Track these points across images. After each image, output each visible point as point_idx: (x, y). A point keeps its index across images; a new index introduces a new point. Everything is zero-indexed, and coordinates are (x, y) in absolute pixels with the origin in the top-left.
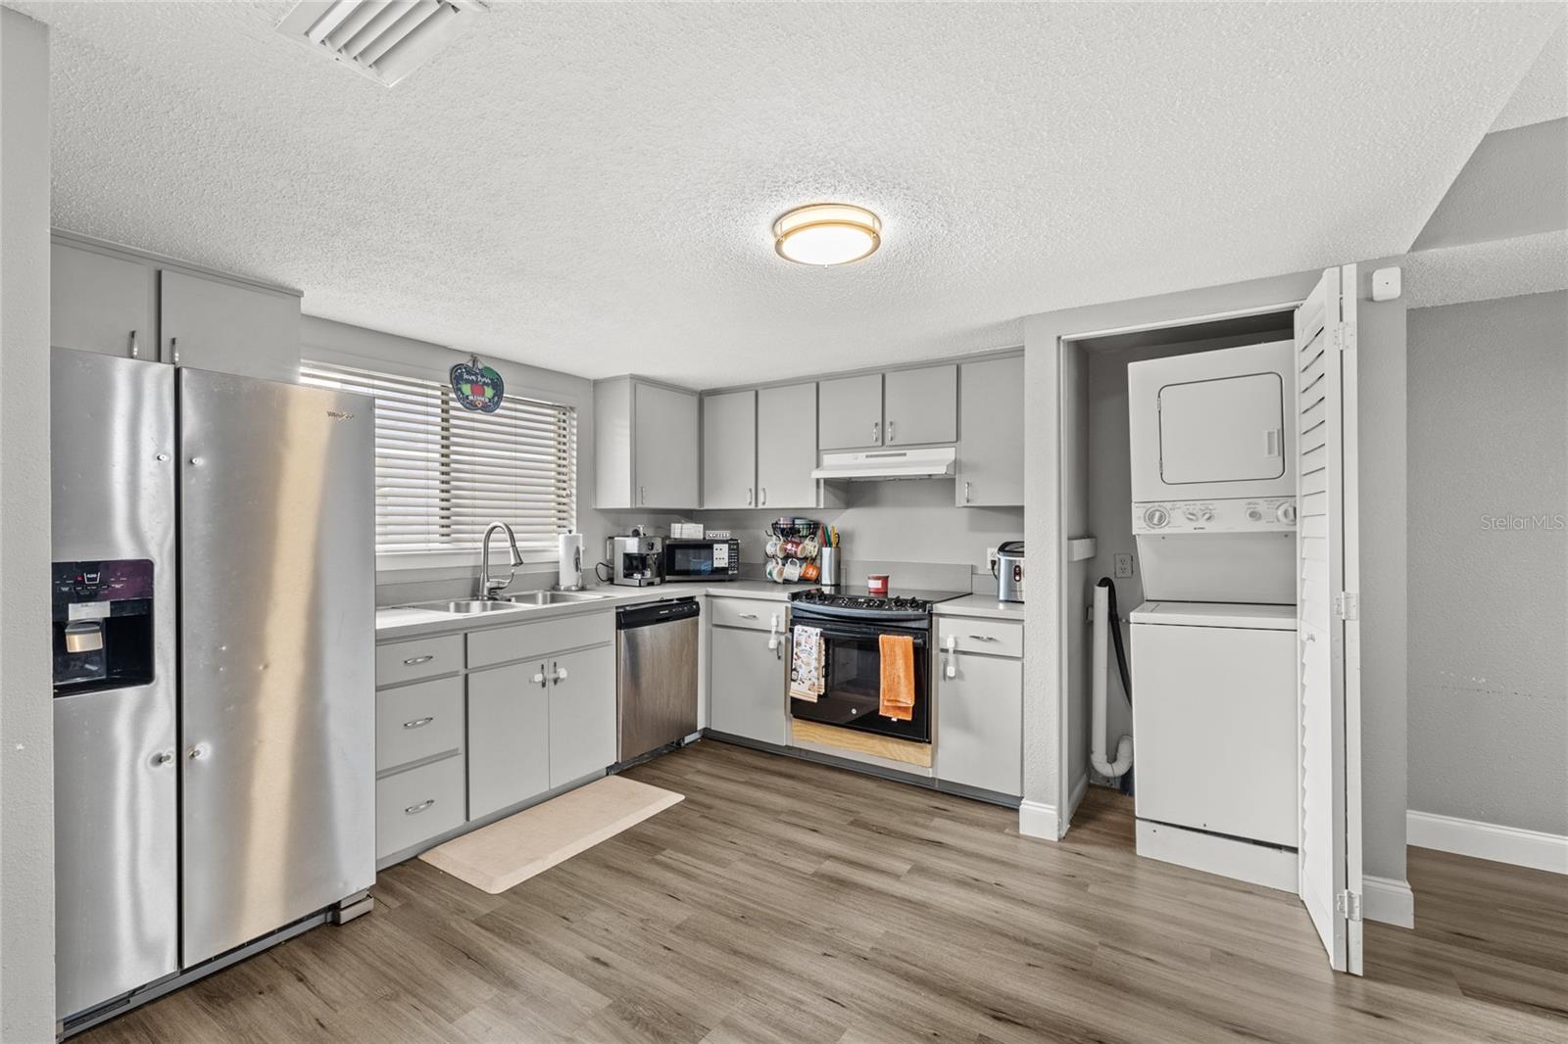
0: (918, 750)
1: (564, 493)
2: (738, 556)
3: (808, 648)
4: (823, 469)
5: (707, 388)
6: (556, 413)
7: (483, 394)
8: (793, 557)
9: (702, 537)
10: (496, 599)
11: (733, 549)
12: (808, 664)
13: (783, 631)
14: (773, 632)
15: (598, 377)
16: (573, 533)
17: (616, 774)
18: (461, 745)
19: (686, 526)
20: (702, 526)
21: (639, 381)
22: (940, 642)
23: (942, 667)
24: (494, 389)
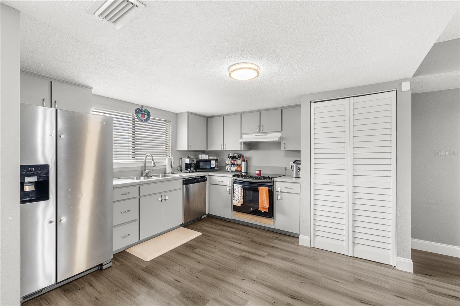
0: (270, 220)
1: (167, 146)
2: (218, 164)
3: (238, 191)
4: (243, 139)
5: (209, 115)
6: (165, 122)
7: (144, 117)
8: (234, 164)
9: (207, 159)
10: (148, 176)
11: (217, 162)
12: (238, 195)
13: (231, 186)
14: (228, 186)
15: (177, 112)
16: (170, 157)
17: (183, 227)
18: (138, 218)
19: (203, 155)
20: (207, 155)
21: (189, 113)
22: (276, 189)
23: (277, 196)
24: (147, 116)
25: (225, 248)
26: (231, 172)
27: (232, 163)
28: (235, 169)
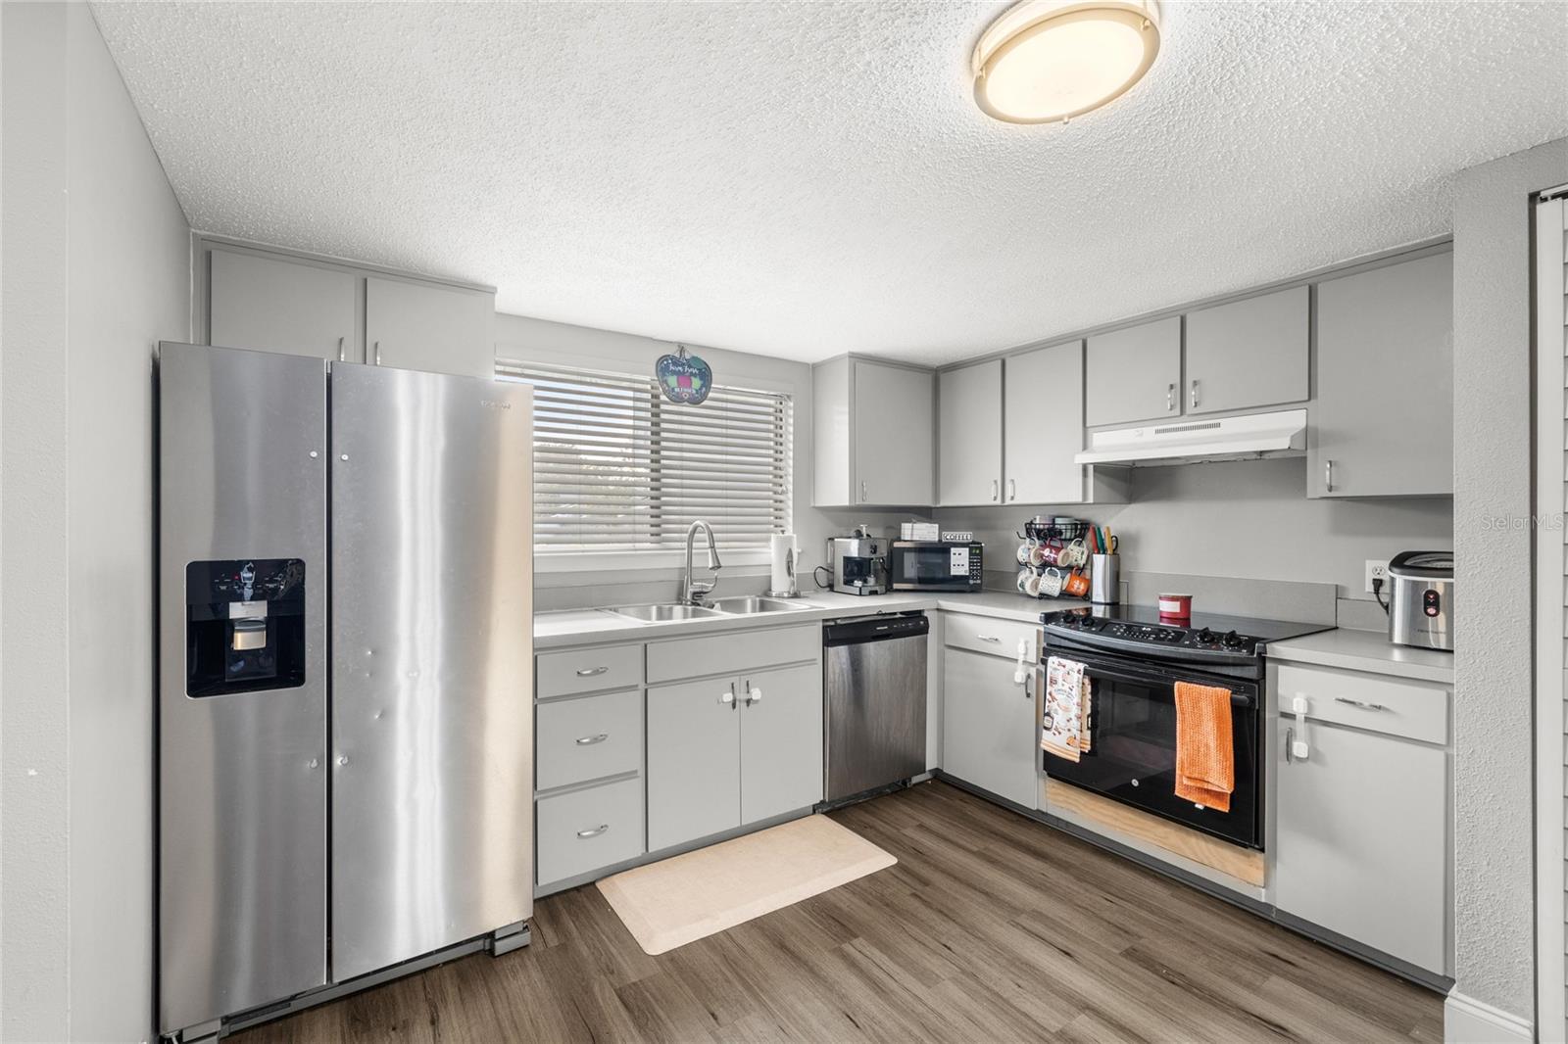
0: (1242, 857)
1: (779, 489)
2: (981, 562)
3: (1066, 688)
4: (1093, 452)
5: (944, 363)
6: (772, 402)
7: (690, 385)
8: (1051, 565)
9: (937, 539)
10: (699, 605)
11: (976, 554)
12: (1067, 710)
13: (1035, 662)
14: (1020, 662)
15: (816, 361)
16: (786, 534)
17: (823, 813)
18: (639, 766)
19: (918, 526)
20: (937, 525)
21: (859, 359)
22: (1280, 702)
23: (1283, 741)
24: (701, 379)
25: (986, 967)
26: (1040, 598)
27: (1046, 562)
28: (1059, 585)
